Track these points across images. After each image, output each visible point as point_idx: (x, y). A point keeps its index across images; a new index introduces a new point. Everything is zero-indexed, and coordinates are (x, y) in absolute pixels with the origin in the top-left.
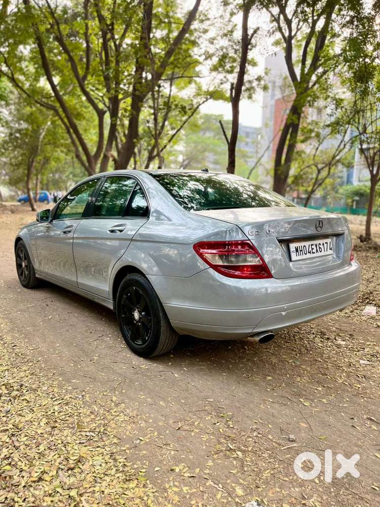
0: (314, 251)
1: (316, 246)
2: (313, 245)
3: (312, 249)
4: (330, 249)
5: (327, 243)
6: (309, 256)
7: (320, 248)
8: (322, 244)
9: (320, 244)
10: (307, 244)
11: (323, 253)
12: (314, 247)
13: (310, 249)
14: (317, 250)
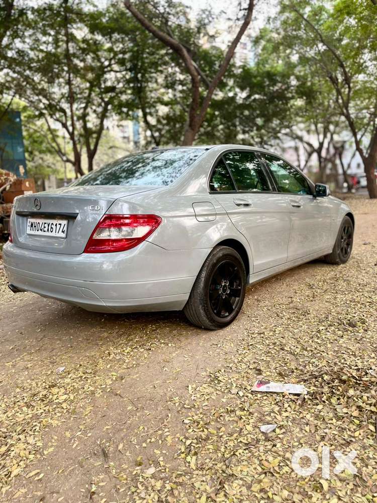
0: (46, 229)
1: (49, 225)
2: (46, 223)
3: (45, 227)
4: (62, 232)
5: (60, 224)
6: (40, 233)
7: (52, 228)
8: (54, 224)
9: (52, 224)
10: (41, 221)
11: (53, 234)
12: (46, 225)
13: (43, 227)
14: (48, 230)
